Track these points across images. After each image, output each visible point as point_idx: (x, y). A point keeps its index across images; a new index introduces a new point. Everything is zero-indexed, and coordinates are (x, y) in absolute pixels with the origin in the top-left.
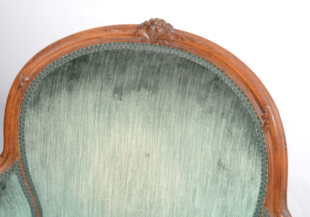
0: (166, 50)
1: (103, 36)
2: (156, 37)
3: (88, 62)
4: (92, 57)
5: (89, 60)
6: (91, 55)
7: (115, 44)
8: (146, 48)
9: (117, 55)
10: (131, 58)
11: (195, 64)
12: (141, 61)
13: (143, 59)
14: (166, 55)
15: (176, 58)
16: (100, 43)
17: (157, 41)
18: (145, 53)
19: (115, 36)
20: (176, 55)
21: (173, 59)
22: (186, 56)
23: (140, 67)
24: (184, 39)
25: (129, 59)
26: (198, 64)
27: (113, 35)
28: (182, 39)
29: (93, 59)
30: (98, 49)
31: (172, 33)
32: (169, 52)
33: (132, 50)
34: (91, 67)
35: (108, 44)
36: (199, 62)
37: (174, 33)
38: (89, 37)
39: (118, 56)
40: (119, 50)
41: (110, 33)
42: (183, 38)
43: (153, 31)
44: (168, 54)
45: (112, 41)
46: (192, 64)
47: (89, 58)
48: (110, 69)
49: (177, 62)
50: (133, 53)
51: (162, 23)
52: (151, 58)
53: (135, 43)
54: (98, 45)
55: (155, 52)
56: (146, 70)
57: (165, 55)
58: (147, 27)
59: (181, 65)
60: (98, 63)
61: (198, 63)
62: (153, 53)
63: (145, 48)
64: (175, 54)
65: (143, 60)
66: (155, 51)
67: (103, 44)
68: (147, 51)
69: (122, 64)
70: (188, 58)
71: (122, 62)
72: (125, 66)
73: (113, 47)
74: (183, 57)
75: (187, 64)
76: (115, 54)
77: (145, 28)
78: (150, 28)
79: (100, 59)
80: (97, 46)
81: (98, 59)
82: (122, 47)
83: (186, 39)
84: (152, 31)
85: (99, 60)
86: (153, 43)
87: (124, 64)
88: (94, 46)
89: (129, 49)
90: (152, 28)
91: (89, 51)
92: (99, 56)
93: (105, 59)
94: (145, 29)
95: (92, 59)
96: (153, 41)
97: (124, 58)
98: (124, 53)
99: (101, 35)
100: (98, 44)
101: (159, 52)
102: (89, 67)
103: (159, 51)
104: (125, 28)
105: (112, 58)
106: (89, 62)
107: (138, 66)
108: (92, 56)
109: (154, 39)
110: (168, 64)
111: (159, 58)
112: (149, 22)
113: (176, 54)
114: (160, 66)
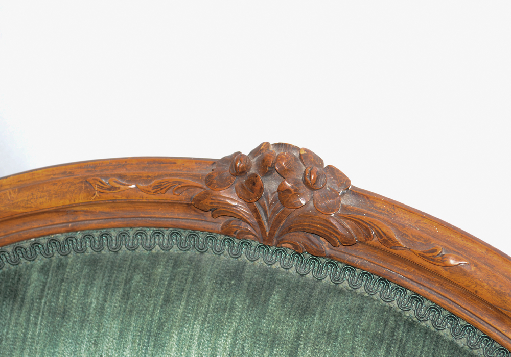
0: (320, 270)
1: (78, 205)
2: (280, 222)
3: (23, 300)
4: (37, 283)
5: (25, 292)
6: (35, 276)
7: (123, 235)
8: (244, 258)
9: (132, 278)
10: (185, 295)
11: (437, 342)
12: (225, 310)
13: (233, 301)
14: (321, 293)
15: (361, 308)
16: (68, 231)
17: (287, 236)
18: (240, 279)
19: (125, 205)
20: (362, 296)
21: (349, 310)
22: (399, 305)
23: (219, 335)
24: (396, 242)
25: (179, 300)
26: (452, 343)
27: (114, 201)
28: (385, 242)
29: (43, 290)
30: (59, 251)
31: (345, 208)
32: (333, 280)
33: (191, 260)
34: (36, 324)
35: (96, 234)
36: (455, 335)
37: (352, 210)
38: (21, 210)
39: (134, 283)
40: (140, 257)
41: (104, 196)
42: (391, 239)
43: (271, 199)
44: (328, 290)
45: (113, 223)
46: (427, 342)
47: (26, 285)
48: (105, 334)
49: (364, 324)
50: (192, 272)
51: (304, 168)
52: (265, 302)
53: (202, 236)
54: (61, 238)
55: (280, 277)
56: (243, 347)
57: (316, 292)
58: (247, 182)
59: (381, 341)
60: (62, 310)
61: (450, 338)
62: (272, 280)
63: (238, 255)
64: (358, 291)
65: (232, 308)
66: (276, 271)
67: (79, 235)
68: (247, 269)
69: (152, 316)
70: (407, 314)
71: (151, 308)
72: (161, 326)
73: (119, 247)
74: (390, 308)
75: (407, 341)
76: (123, 276)
77: (237, 184)
78: (258, 188)
79: (68, 294)
80: (54, 241)
81: (59, 291)
82: (150, 249)
83: (402, 244)
84: (267, 199)
85: (66, 298)
86: (270, 240)
87: (160, 319)
88: (44, 241)
89: (179, 255)
90: (266, 186)
91: (27, 258)
92: (63, 280)
93: (86, 294)
94: (240, 189)
95: (38, 293)
96: (271, 234)
97: (158, 294)
98: (160, 270)
99: (68, 202)
100: (62, 233)
101: (293, 277)
102: (28, 320)
103: (292, 271)
104: (160, 180)
105: (113, 291)
106: (27, 300)
107: (212, 331)
108: (38, 280)
109: (273, 228)
110: (329, 333)
111: (295, 305)
112: (254, 161)
113: (361, 290)
114: (298, 337)
